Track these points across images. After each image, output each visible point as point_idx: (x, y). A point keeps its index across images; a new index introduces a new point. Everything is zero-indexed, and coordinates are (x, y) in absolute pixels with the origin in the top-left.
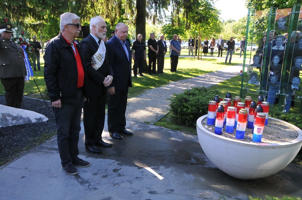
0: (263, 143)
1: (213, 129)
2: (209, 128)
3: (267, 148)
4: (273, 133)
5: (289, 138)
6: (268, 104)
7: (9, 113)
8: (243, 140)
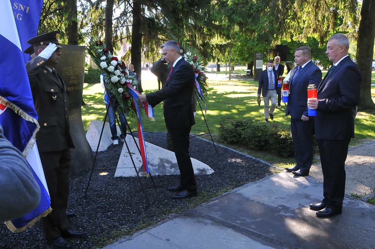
7: (168, 159)
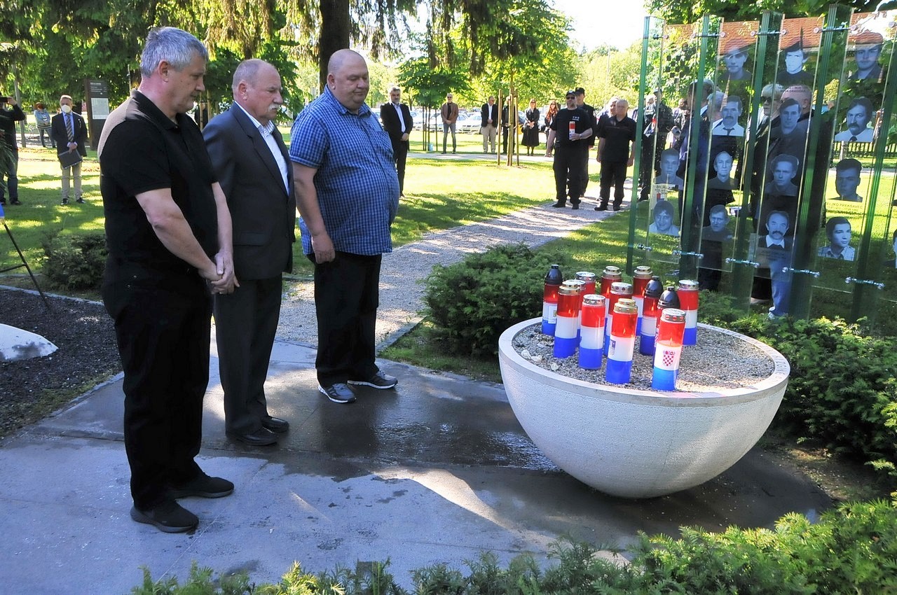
0: (681, 391)
1: (543, 359)
2: (533, 357)
3: (689, 405)
4: (708, 365)
5: (751, 377)
6: (694, 286)
8: (626, 386)
